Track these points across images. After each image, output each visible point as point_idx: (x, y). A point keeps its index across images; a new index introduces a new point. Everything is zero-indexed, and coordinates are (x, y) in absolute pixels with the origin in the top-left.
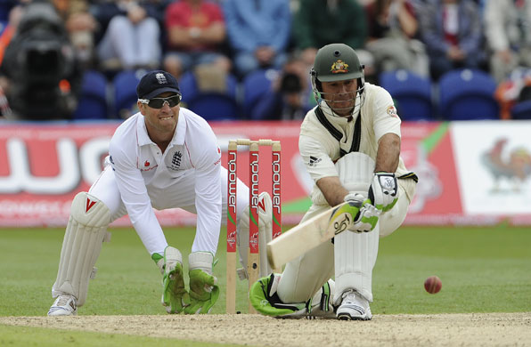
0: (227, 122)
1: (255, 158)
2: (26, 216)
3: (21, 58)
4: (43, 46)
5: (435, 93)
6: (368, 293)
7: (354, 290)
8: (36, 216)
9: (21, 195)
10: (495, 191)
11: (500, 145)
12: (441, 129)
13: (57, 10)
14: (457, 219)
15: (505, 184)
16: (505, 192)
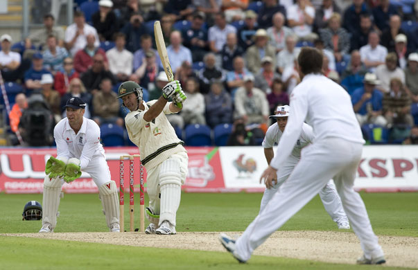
0: (119, 147)
1: (132, 163)
2: (31, 189)
3: (29, 119)
4: (37, 113)
5: (212, 134)
6: (174, 222)
7: (168, 221)
8: (35, 189)
9: (28, 179)
10: (239, 178)
11: (241, 157)
12: (214, 150)
13: (44, 96)
14: (222, 190)
15: (243, 174)
16: (243, 178)
